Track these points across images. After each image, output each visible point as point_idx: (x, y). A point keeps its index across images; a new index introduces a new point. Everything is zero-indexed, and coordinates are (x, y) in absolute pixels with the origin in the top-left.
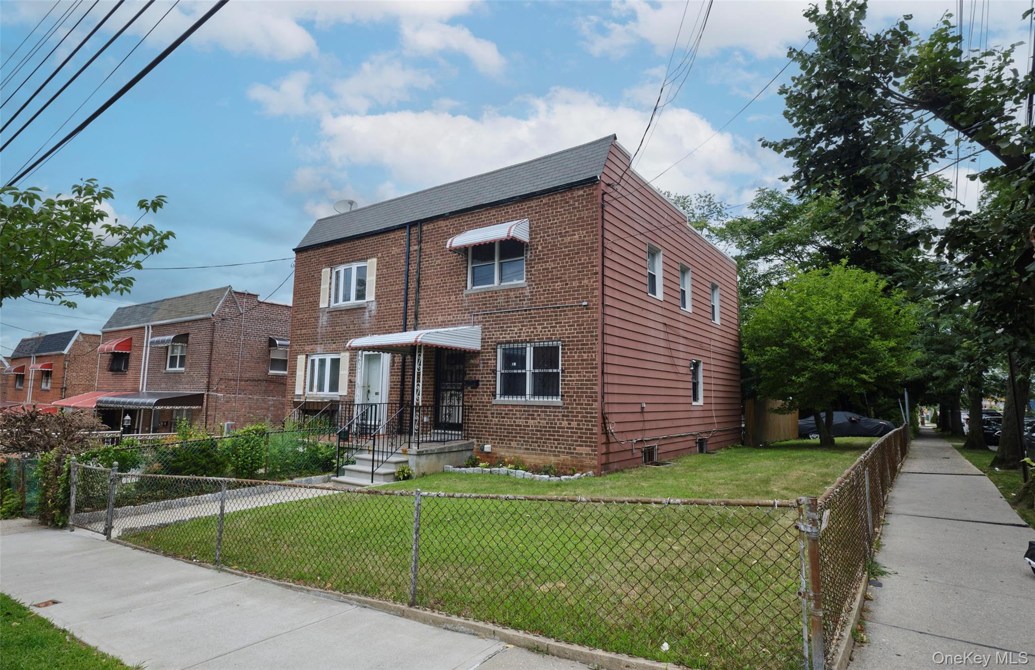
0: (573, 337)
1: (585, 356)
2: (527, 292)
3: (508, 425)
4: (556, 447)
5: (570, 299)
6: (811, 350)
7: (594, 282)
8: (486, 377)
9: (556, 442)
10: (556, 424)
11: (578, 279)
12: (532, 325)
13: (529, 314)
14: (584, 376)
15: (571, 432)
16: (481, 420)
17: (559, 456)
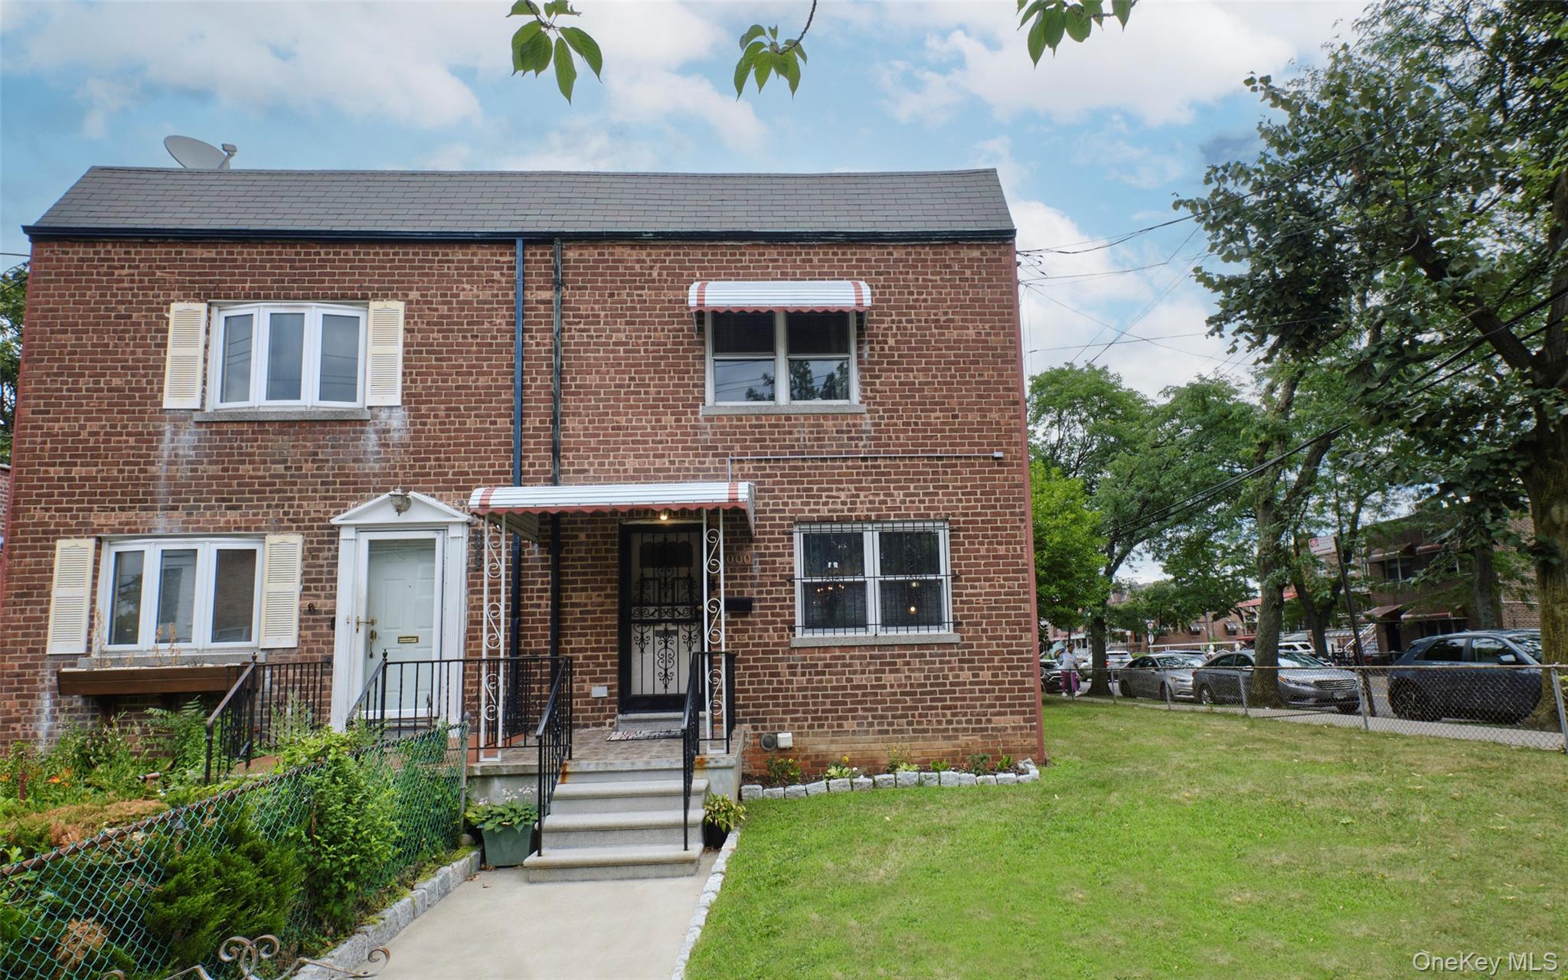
0: (974, 515)
1: (1002, 550)
2: (867, 423)
3: (833, 689)
4: (950, 722)
5: (963, 445)
7: (1011, 418)
8: (769, 592)
9: (948, 712)
10: (946, 677)
11: (980, 410)
12: (882, 489)
13: (873, 467)
14: (1002, 586)
15: (981, 691)
16: (761, 682)
17: (956, 738)
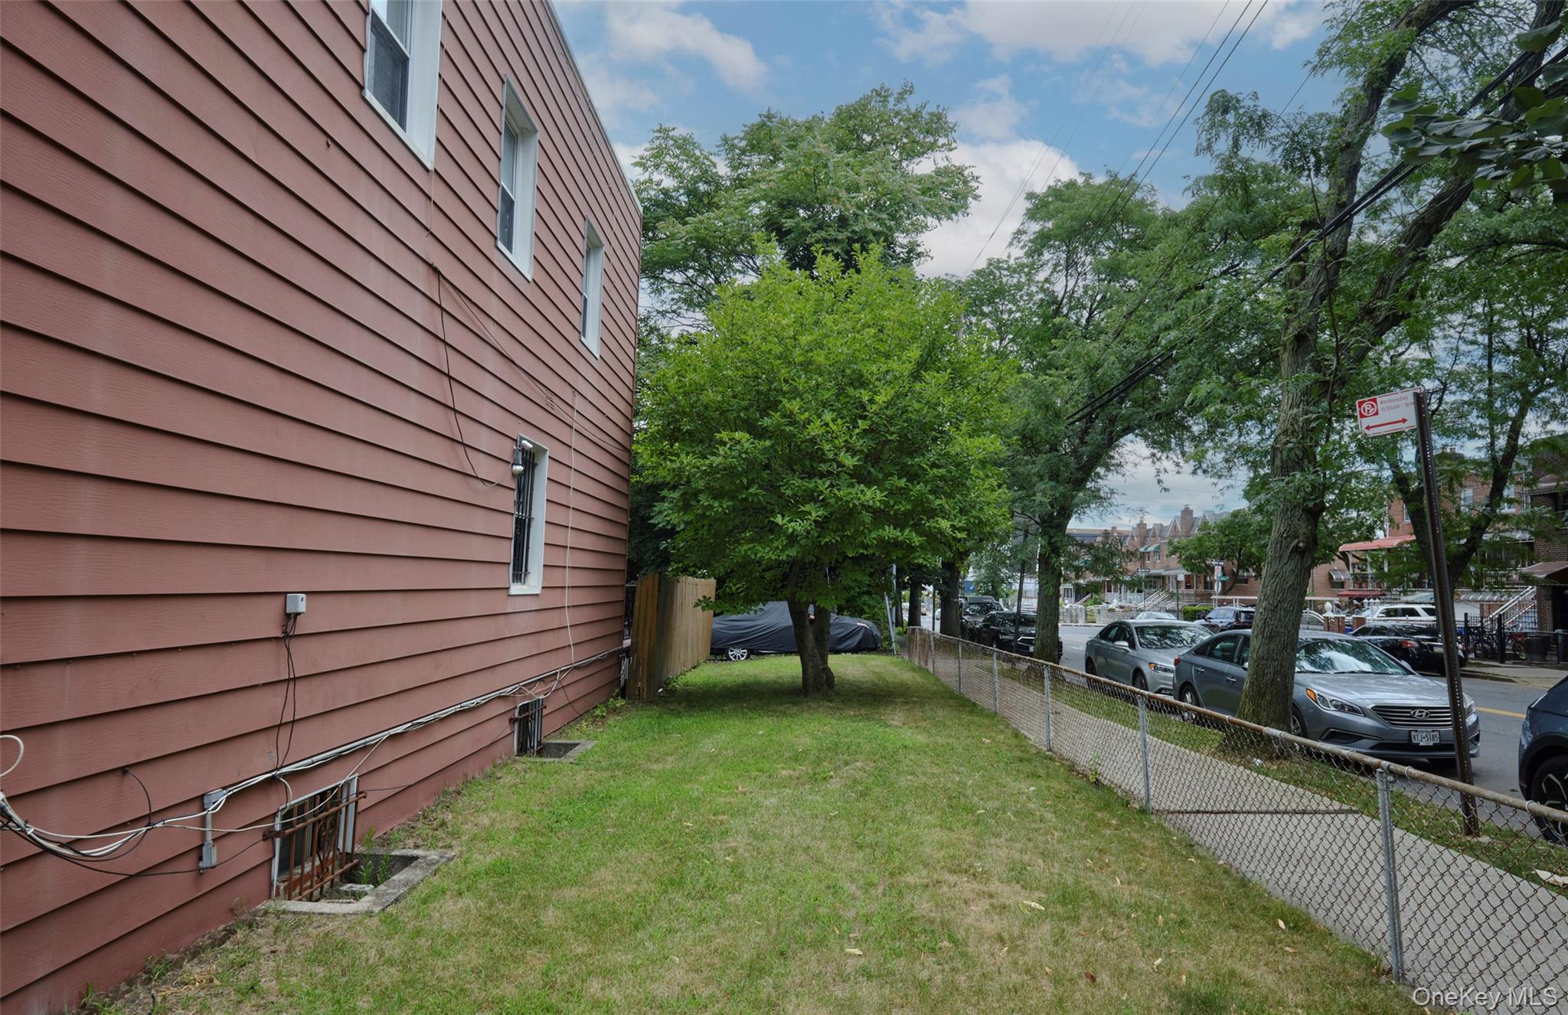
6: (827, 447)
